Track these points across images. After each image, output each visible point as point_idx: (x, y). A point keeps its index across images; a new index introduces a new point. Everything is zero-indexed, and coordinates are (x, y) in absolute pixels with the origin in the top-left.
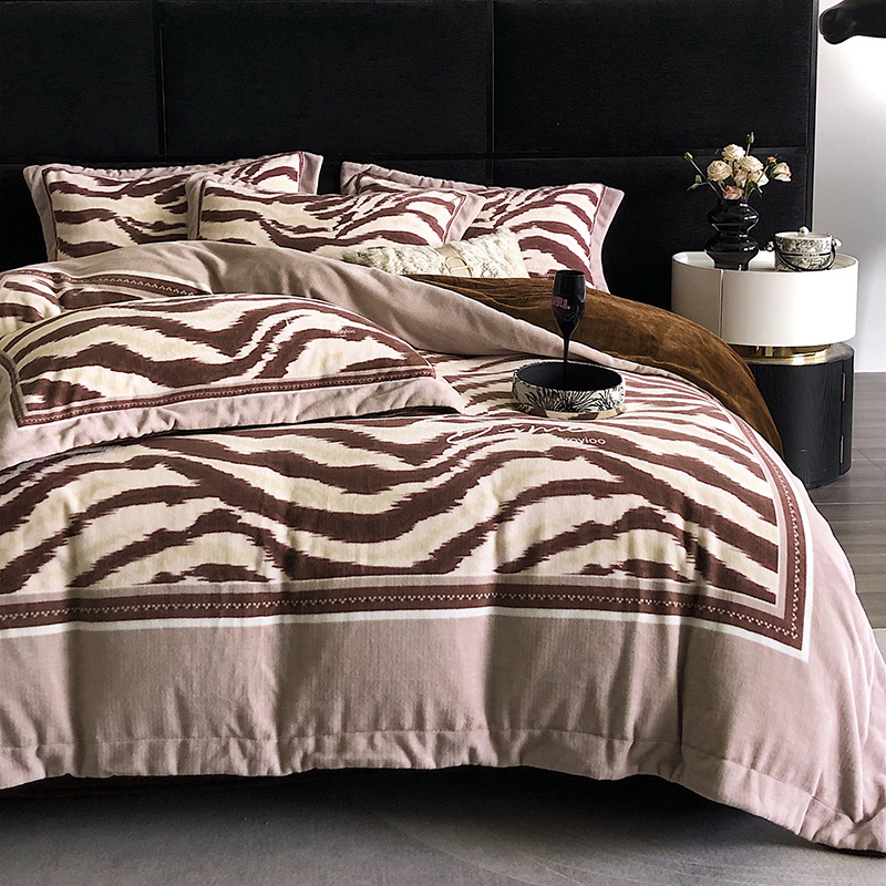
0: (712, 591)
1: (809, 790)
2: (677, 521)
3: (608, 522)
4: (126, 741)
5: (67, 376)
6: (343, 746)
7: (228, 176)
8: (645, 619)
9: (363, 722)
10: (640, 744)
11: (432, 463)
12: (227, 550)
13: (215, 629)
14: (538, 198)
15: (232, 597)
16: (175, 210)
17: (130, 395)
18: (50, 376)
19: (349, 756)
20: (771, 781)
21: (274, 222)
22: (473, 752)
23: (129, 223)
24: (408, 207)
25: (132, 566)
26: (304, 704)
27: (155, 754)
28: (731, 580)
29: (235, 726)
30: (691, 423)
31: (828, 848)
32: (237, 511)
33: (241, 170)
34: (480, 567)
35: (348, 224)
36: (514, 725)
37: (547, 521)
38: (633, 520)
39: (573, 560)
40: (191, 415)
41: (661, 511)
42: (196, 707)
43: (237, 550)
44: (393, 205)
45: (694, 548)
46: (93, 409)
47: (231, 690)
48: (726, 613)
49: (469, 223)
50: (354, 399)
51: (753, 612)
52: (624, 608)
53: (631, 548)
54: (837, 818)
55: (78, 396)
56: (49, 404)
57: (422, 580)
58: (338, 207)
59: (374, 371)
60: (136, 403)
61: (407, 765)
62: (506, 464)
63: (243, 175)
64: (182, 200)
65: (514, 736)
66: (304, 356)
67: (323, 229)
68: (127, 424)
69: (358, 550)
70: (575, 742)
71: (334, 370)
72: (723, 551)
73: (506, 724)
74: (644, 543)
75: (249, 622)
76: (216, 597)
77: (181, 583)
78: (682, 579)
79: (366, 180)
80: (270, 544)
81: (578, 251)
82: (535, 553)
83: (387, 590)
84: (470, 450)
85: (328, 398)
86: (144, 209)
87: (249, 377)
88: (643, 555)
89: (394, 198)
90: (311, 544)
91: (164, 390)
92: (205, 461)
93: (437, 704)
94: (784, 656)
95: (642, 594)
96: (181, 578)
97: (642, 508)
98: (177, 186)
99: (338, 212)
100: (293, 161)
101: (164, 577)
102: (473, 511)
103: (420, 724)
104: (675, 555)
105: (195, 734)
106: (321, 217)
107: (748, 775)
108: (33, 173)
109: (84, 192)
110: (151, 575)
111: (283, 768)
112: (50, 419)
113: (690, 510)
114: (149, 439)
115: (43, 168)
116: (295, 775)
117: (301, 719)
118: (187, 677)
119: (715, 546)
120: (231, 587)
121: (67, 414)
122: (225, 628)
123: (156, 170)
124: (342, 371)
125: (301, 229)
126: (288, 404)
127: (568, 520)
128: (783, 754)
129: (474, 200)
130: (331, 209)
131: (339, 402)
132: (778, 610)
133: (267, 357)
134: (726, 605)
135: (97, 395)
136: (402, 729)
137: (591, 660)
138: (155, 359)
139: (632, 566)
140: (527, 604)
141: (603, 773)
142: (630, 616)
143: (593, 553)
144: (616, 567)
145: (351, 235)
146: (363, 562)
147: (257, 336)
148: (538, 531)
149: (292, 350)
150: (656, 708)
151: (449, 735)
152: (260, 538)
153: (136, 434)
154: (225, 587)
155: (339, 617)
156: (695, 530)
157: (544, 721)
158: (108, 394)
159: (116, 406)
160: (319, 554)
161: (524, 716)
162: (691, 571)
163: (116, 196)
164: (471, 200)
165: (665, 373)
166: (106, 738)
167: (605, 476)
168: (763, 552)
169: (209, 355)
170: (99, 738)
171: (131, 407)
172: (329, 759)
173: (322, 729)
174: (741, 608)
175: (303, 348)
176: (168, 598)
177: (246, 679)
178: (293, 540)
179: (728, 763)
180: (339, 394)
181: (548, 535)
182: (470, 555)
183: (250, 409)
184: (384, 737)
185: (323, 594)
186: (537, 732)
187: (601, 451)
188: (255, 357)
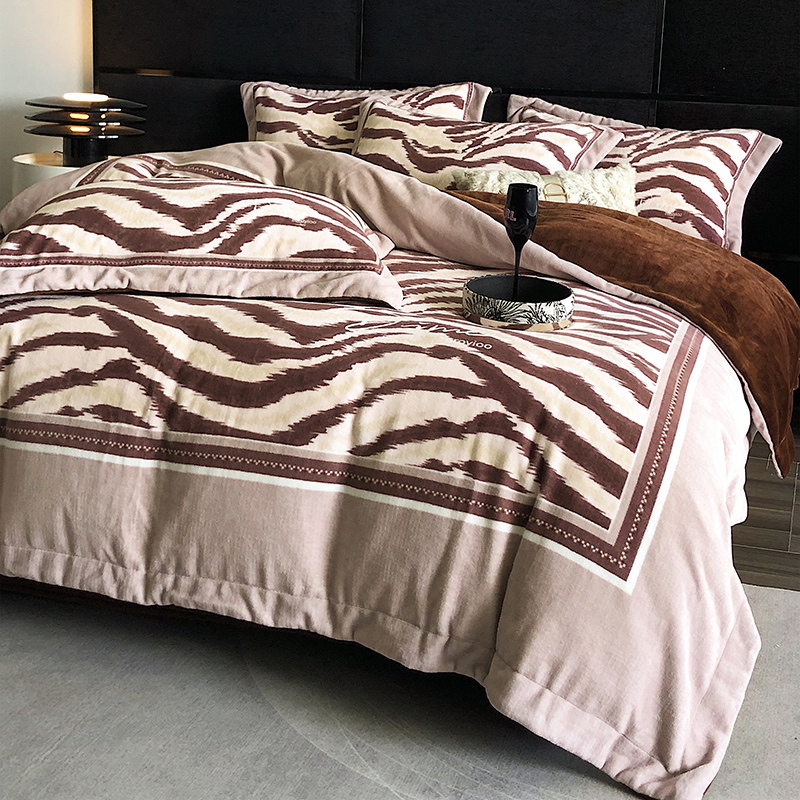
0: (545, 505)
1: (615, 726)
2: (528, 431)
3: (459, 421)
4: (27, 548)
5: (46, 231)
6: (194, 589)
7: (401, 100)
8: (473, 521)
9: (214, 569)
10: (454, 641)
11: (318, 344)
12: (121, 395)
13: (99, 462)
14: (684, 139)
15: (119, 437)
16: (349, 127)
17: (96, 254)
18: (32, 229)
19: (197, 598)
20: (566, 706)
21: (415, 141)
22: (308, 619)
23: (309, 136)
24: (537, 137)
25: (46, 397)
26: (166, 543)
27: (46, 564)
28: (566, 496)
29: (111, 553)
30: (611, 346)
31: (626, 789)
32: (138, 362)
33: (413, 96)
34: (335, 445)
35: (476, 148)
36: (348, 600)
37: (402, 412)
38: (484, 423)
39: (418, 452)
40: (145, 277)
41: (514, 418)
42: (79, 529)
43: (131, 396)
44: (524, 134)
45: (538, 459)
46: (59, 261)
47: (107, 519)
48: (553, 528)
49: (601, 159)
50: (297, 283)
51: (582, 533)
52: (454, 507)
53: (475, 450)
54: (650, 762)
55: (47, 248)
56: (20, 252)
57: (277, 448)
58: (473, 132)
59: (322, 260)
60: (101, 261)
61: (248, 618)
62: (386, 354)
63: (414, 100)
64: (356, 118)
65: (346, 611)
66: (260, 239)
67: (454, 151)
68: (85, 278)
69: (229, 412)
70: (395, 626)
71: (285, 254)
72: (566, 468)
73: (341, 598)
74: (487, 447)
75: (130, 462)
76: (105, 435)
77: (80, 418)
78: (520, 488)
79: (530, 112)
80: (157, 395)
81: (714, 195)
82: (387, 440)
83: (245, 453)
84: (361, 338)
85: (276, 279)
86: (322, 124)
87: (204, 251)
88: (485, 458)
89: (527, 127)
90: (192, 401)
91: (126, 253)
92: (131, 316)
93: (277, 566)
94: (606, 584)
95: (475, 497)
96: (80, 413)
97: (496, 413)
98: (356, 106)
99: (473, 136)
100: (462, 91)
101: (68, 411)
102: (337, 393)
103: (262, 582)
104: (516, 463)
105: (79, 553)
106: (456, 140)
107: (540, 694)
108: (247, 88)
109: (280, 107)
110: (58, 408)
111: (146, 599)
112: (18, 264)
113: (545, 422)
114: (101, 294)
115: (255, 84)
116: (155, 607)
117: (163, 556)
118: (73, 501)
119: (558, 460)
120: (119, 428)
121: (35, 262)
122: (107, 463)
123: (347, 92)
124: (293, 256)
125: (436, 150)
126: (235, 279)
127: (422, 414)
128: (584, 681)
129: (611, 135)
130: (467, 133)
131: (282, 284)
132: (610, 536)
133: (225, 235)
134: (554, 520)
135: (65, 249)
136: (247, 584)
137: (417, 551)
138: (125, 225)
139: (472, 468)
140: (369, 488)
141: (413, 664)
142: (459, 515)
143: (438, 449)
144: (456, 466)
145: (477, 158)
146: (231, 424)
147: (222, 217)
148: (392, 420)
149: (250, 232)
150: (472, 610)
151: (287, 597)
152: (151, 388)
153: (91, 287)
154: (114, 427)
155: (201, 470)
156: (543, 442)
157: (373, 602)
158: (76, 250)
159: (80, 261)
160: (195, 411)
161: (355, 595)
162: (529, 482)
163: (303, 111)
164: (607, 134)
165: (658, 303)
166: (13, 543)
167: (472, 378)
168: (609, 476)
169: (173, 227)
170: (7, 541)
171: (95, 264)
172: (181, 598)
173: (180, 570)
174: (569, 527)
175: (261, 232)
176: (68, 429)
177: (120, 513)
178: (178, 395)
179: (520, 677)
180: (286, 277)
181: (400, 425)
182: (325, 432)
183: (197, 280)
184: (231, 587)
185: (191, 447)
186: (367, 612)
187: (480, 355)
188: (214, 234)
